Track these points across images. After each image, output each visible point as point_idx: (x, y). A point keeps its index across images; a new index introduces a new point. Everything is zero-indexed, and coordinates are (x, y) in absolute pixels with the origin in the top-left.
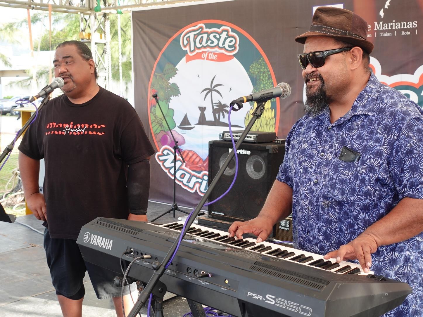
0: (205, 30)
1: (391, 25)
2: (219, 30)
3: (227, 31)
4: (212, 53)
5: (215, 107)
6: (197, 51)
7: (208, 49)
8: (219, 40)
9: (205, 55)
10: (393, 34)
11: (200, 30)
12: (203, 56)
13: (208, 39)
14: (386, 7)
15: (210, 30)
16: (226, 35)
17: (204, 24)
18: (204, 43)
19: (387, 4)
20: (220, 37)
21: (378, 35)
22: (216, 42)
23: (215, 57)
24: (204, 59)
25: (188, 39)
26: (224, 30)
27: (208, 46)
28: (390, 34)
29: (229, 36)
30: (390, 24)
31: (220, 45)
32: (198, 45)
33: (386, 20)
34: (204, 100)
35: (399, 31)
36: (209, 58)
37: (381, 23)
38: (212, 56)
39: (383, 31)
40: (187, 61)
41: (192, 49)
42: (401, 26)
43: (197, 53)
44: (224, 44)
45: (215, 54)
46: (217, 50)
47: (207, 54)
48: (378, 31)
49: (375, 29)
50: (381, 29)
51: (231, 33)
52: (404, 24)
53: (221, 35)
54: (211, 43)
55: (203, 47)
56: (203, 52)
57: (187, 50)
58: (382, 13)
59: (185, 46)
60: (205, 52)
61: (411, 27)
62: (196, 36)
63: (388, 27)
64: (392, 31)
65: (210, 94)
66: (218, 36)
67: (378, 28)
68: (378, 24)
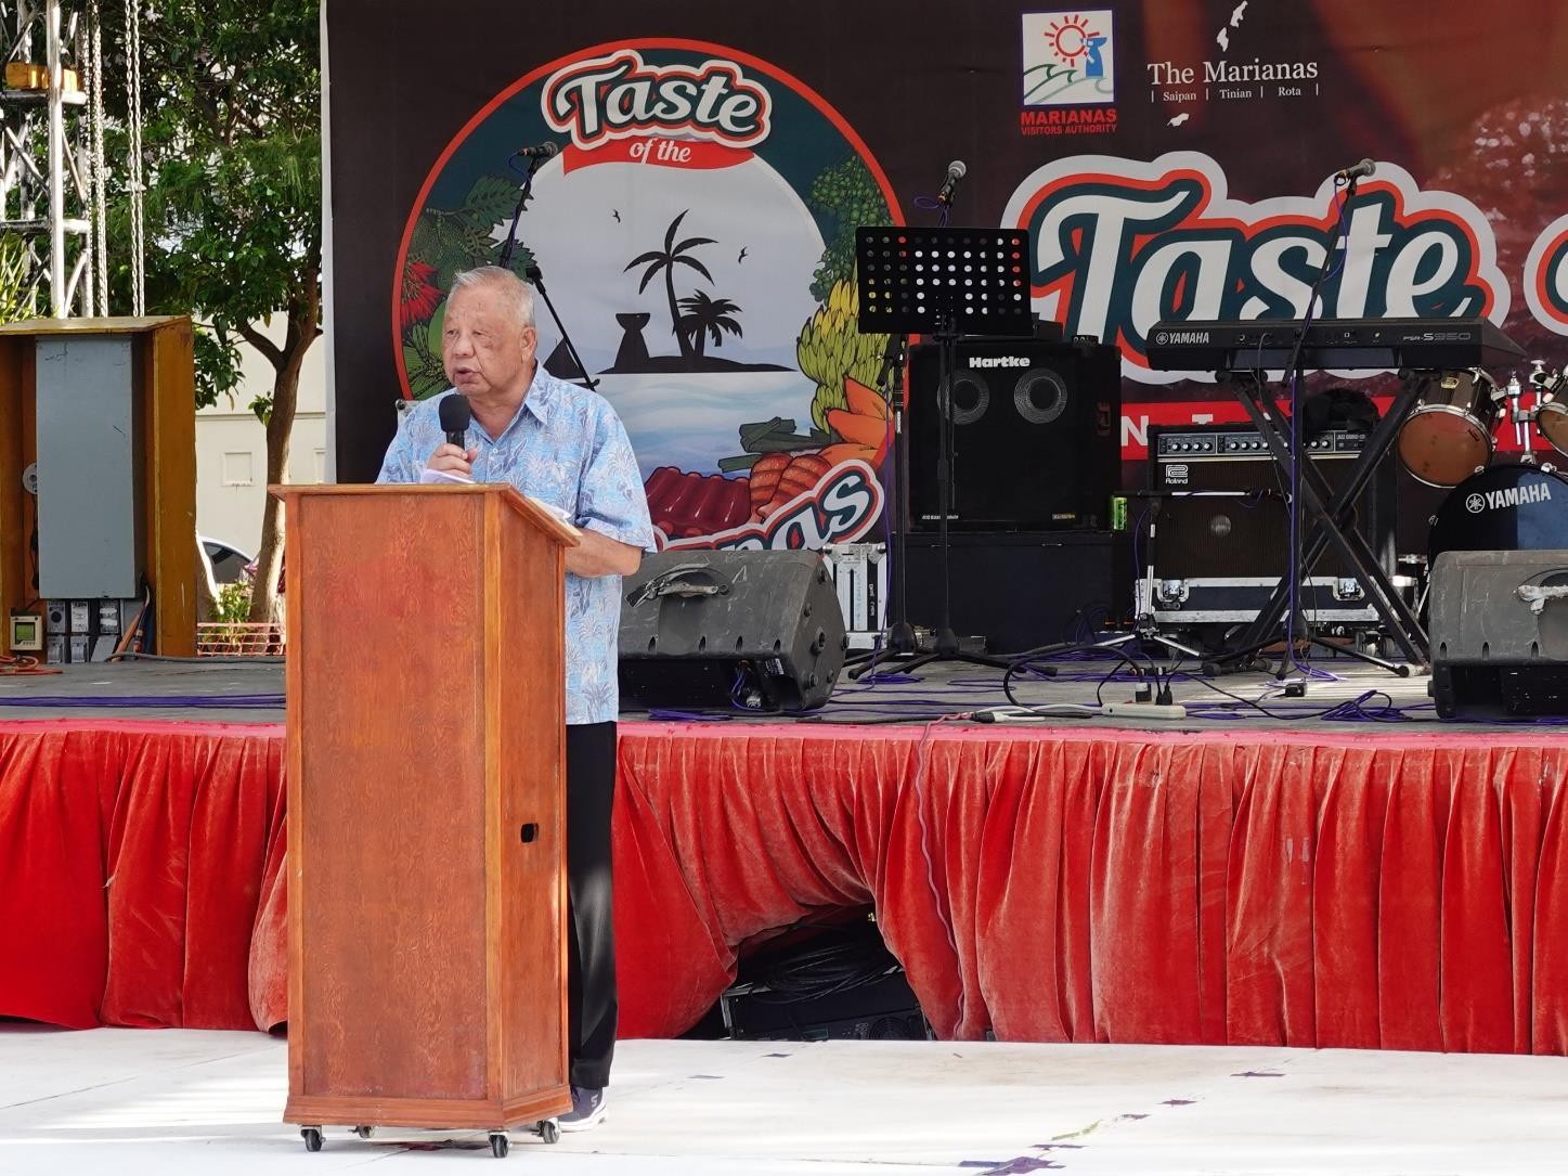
0: (641, 68)
1: (1248, 70)
2: (699, 72)
3: (729, 75)
4: (672, 143)
5: (683, 312)
6: (609, 135)
7: (655, 130)
8: (695, 101)
9: (641, 148)
10: (1256, 93)
11: (624, 68)
12: (636, 151)
13: (654, 97)
14: (1234, 23)
15: (660, 71)
16: (724, 87)
17: (639, 51)
18: (639, 109)
19: (1237, 14)
21: (1215, 95)
22: (684, 108)
23: (682, 155)
24: (639, 160)
25: (575, 97)
26: (713, 72)
27: (654, 120)
28: (1248, 94)
30: (1245, 68)
31: (702, 114)
32: (616, 117)
33: (1236, 56)
34: (641, 292)
35: (1272, 86)
36: (659, 157)
37: (1222, 64)
38: (668, 150)
39: (1228, 85)
40: (569, 167)
41: (591, 125)
42: (1275, 74)
43: (611, 141)
44: (715, 111)
45: (680, 144)
46: (688, 130)
47: (650, 144)
48: (1216, 86)
49: (1207, 80)
50: (1223, 79)
51: (741, 81)
52: (1284, 69)
53: (704, 87)
54: (663, 111)
56: (634, 139)
57: (569, 133)
58: (1223, 39)
59: (561, 120)
60: (644, 140)
61: (1302, 76)
62: (603, 89)
63: (1242, 76)
64: (1251, 85)
65: (662, 271)
66: (692, 90)
67: (1214, 78)
68: (1215, 67)
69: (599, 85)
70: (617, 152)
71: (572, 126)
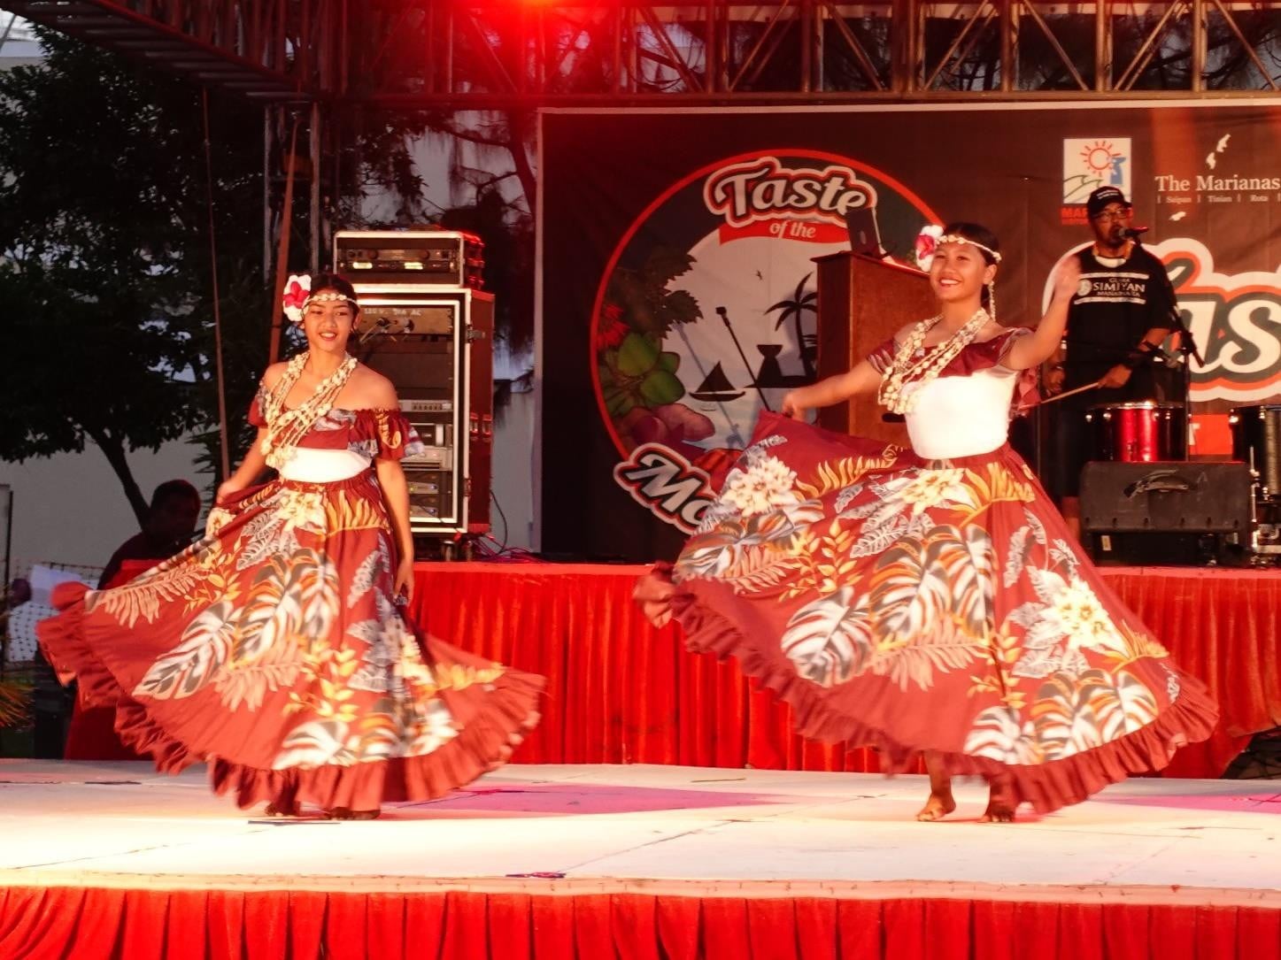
0: (780, 170)
1: (1230, 183)
2: (822, 174)
3: (845, 176)
4: (801, 224)
5: (808, 345)
6: (755, 217)
7: (788, 214)
8: (819, 194)
9: (778, 227)
10: (1234, 199)
11: (766, 170)
12: (775, 229)
13: (789, 191)
14: (1220, 149)
15: (794, 173)
16: (841, 185)
17: (778, 158)
18: (777, 198)
19: (1222, 144)
20: (824, 189)
21: (1205, 200)
22: (811, 199)
23: (809, 232)
24: (776, 235)
25: (730, 190)
26: (833, 174)
27: (789, 207)
28: (1229, 199)
29: (847, 187)
30: (1227, 181)
31: (825, 204)
32: (759, 203)
33: (1220, 173)
34: (776, 329)
35: (1246, 194)
36: (792, 233)
37: (1210, 178)
38: (799, 229)
39: (1215, 193)
40: (724, 239)
41: (741, 210)
42: (1249, 186)
43: (756, 222)
44: (834, 202)
45: (807, 224)
46: (813, 215)
47: (785, 224)
48: (1205, 193)
49: (1199, 189)
50: (1211, 189)
51: (854, 181)
52: (1255, 183)
53: (826, 185)
54: (797, 201)
55: (773, 208)
56: (772, 221)
57: (724, 215)
58: (1211, 161)
59: (719, 205)
60: (781, 221)
61: (1269, 188)
62: (751, 184)
63: (1224, 187)
64: (1232, 193)
65: (793, 315)
66: (817, 186)
67: (1204, 187)
68: (1205, 179)
69: (748, 181)
70: (761, 229)
71: (726, 210)
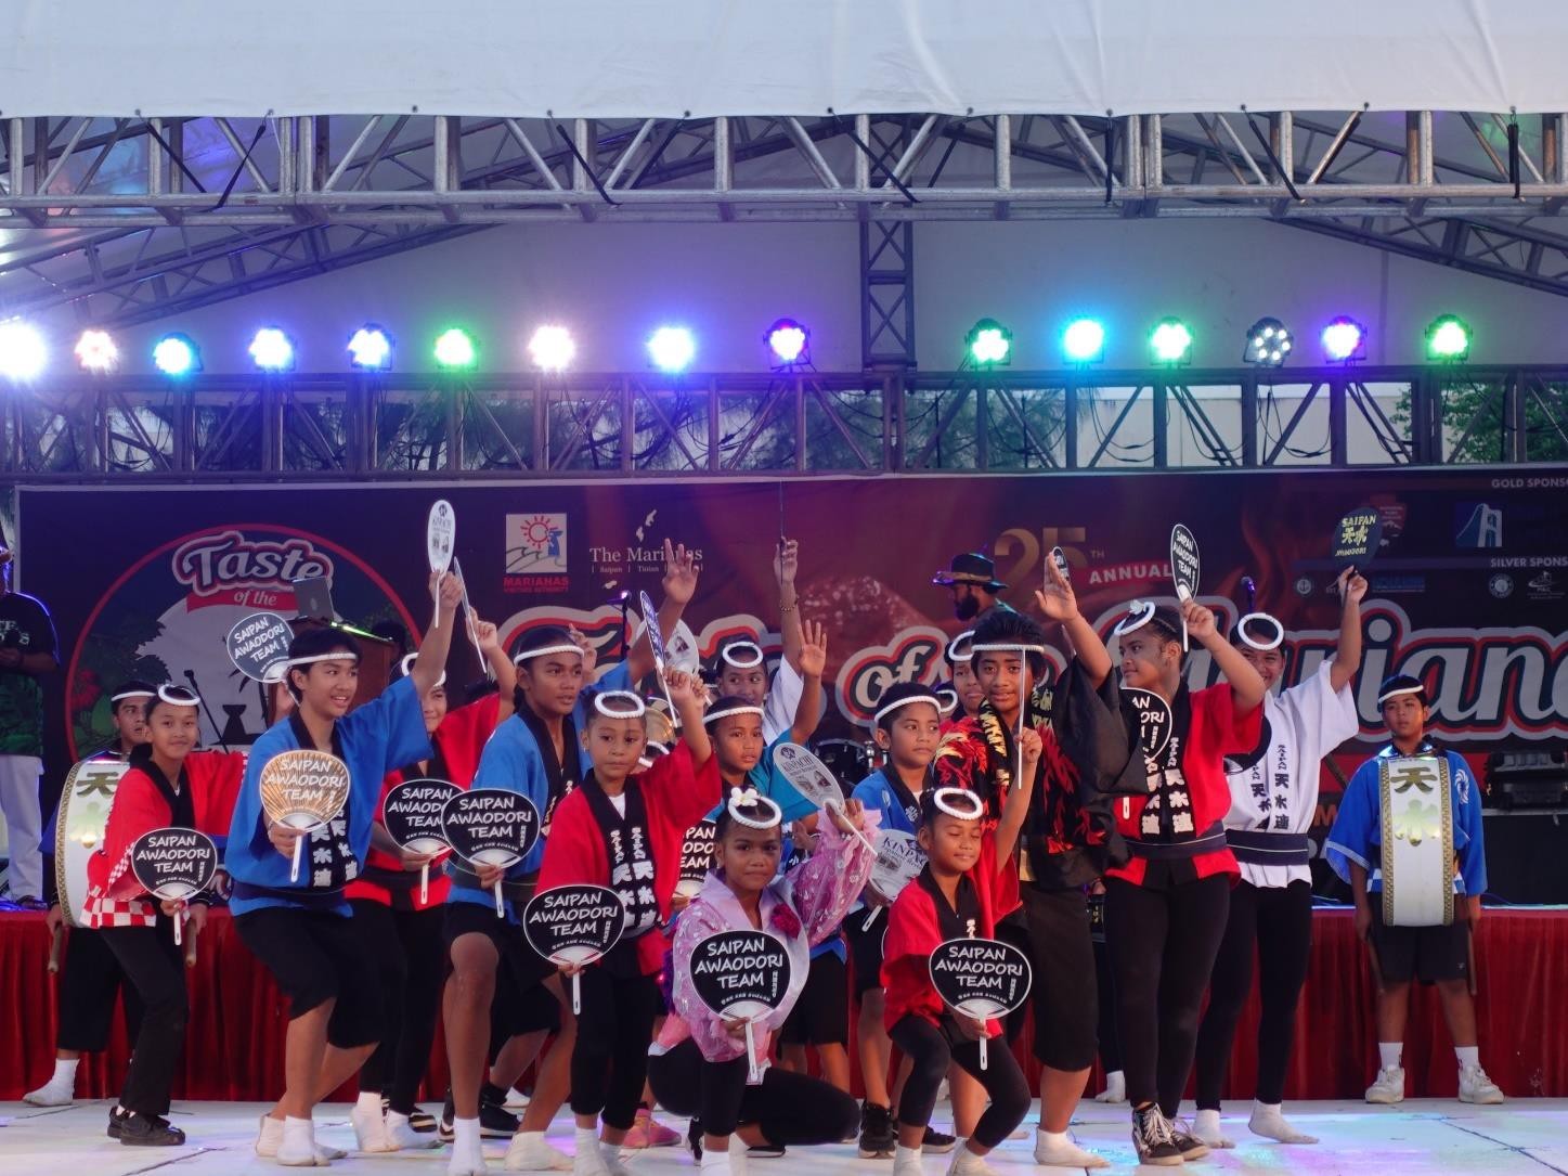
0: (243, 543)
2: (283, 547)
3: (304, 549)
4: (263, 593)
6: (220, 587)
7: (251, 584)
8: (280, 566)
9: (242, 596)
11: (230, 543)
12: (239, 598)
13: (252, 562)
14: (648, 523)
15: (256, 546)
16: (301, 557)
17: (240, 531)
18: (241, 569)
19: (650, 519)
20: (284, 560)
21: (635, 569)
22: (273, 570)
23: (271, 600)
24: (240, 604)
25: (196, 562)
26: (293, 547)
27: (251, 578)
29: (306, 558)
30: (655, 553)
31: (285, 574)
32: (224, 575)
33: (648, 545)
34: (240, 690)
36: (255, 601)
37: (639, 549)
38: (261, 597)
39: (643, 563)
40: (190, 607)
41: (207, 580)
43: (221, 591)
44: (294, 572)
45: (269, 593)
46: (275, 584)
47: (247, 594)
48: (635, 563)
49: (629, 560)
50: (640, 559)
51: (312, 553)
53: (287, 557)
54: (259, 572)
55: (238, 578)
56: (236, 590)
57: (191, 585)
58: (640, 534)
59: (186, 576)
60: (244, 590)
62: (216, 557)
63: (652, 558)
66: (278, 558)
67: (634, 558)
68: (635, 552)
69: (213, 554)
70: (225, 598)
71: (193, 580)
